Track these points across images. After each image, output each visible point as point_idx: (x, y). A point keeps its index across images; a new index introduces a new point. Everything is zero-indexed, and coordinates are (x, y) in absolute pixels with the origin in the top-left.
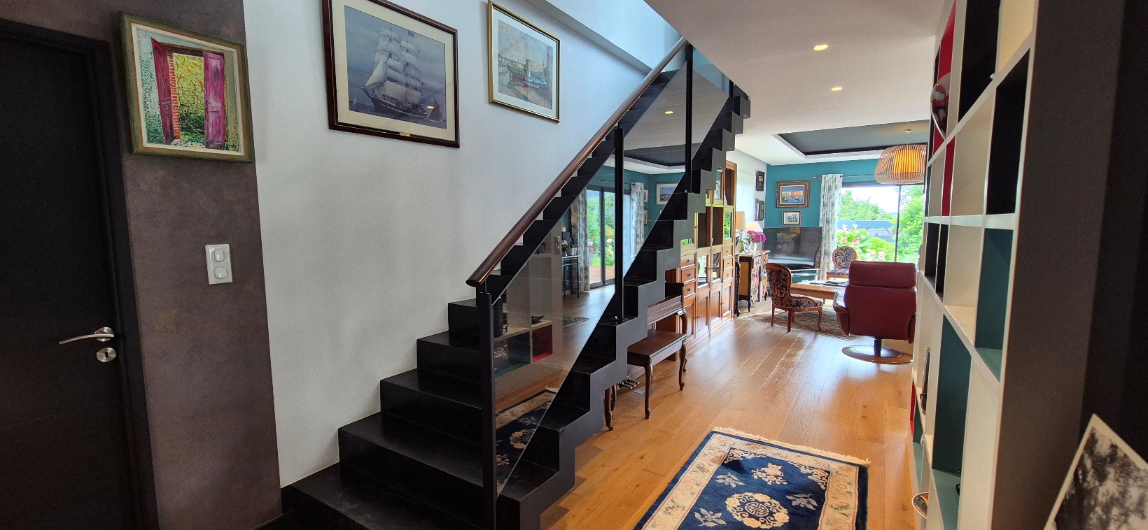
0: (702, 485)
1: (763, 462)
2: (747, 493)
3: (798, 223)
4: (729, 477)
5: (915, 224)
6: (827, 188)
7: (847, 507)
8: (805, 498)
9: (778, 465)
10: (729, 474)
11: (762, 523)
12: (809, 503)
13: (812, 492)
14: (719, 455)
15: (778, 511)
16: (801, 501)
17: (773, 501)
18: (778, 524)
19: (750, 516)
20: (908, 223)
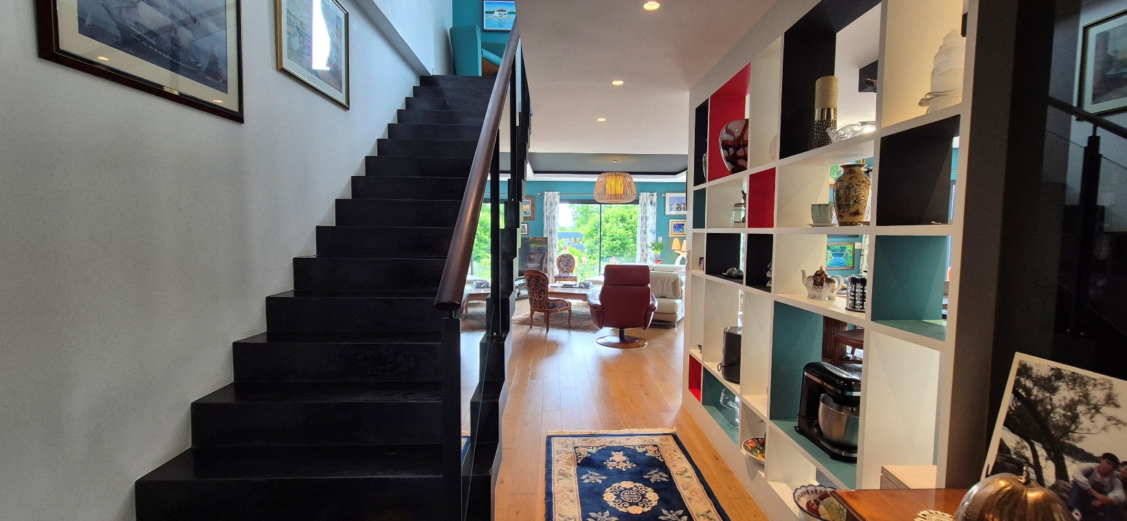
0: (575, 489)
1: (607, 451)
2: (614, 485)
4: (591, 475)
6: (548, 204)
7: (686, 471)
8: (656, 473)
9: (619, 451)
10: (590, 472)
11: (643, 507)
12: (661, 476)
13: (659, 467)
14: (569, 456)
15: (646, 492)
16: (655, 476)
17: (637, 484)
18: (655, 503)
19: (631, 504)
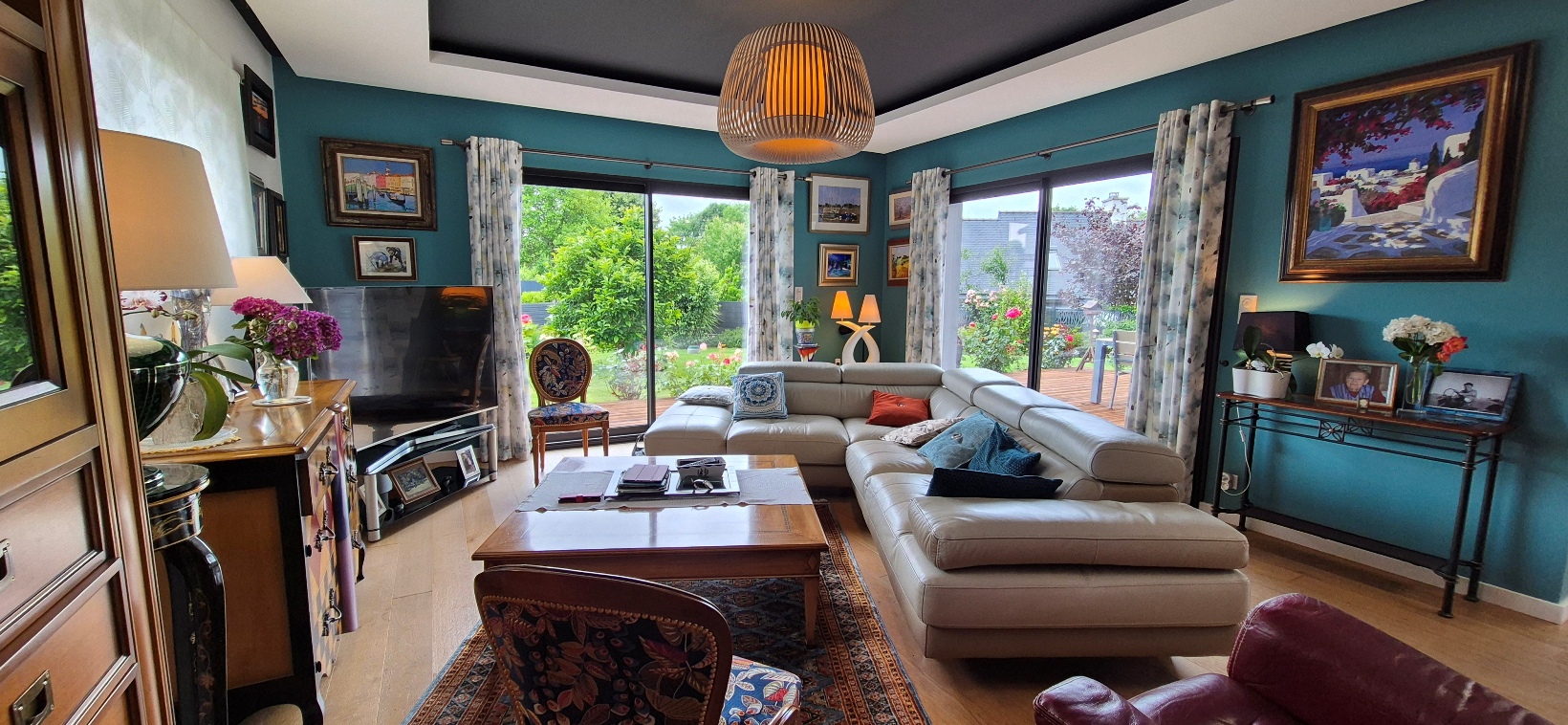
3: (409, 273)
5: (581, 284)
6: (486, 177)
20: (569, 283)
